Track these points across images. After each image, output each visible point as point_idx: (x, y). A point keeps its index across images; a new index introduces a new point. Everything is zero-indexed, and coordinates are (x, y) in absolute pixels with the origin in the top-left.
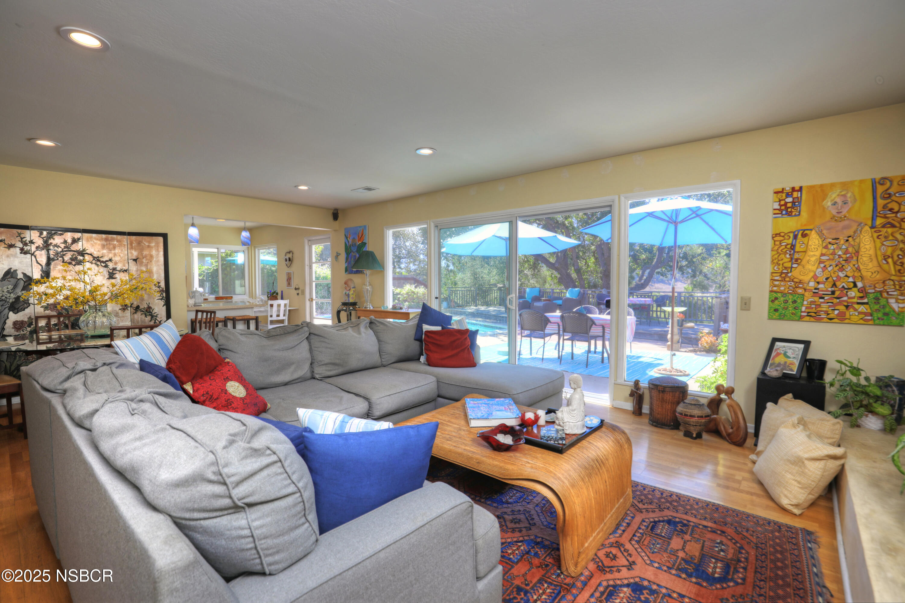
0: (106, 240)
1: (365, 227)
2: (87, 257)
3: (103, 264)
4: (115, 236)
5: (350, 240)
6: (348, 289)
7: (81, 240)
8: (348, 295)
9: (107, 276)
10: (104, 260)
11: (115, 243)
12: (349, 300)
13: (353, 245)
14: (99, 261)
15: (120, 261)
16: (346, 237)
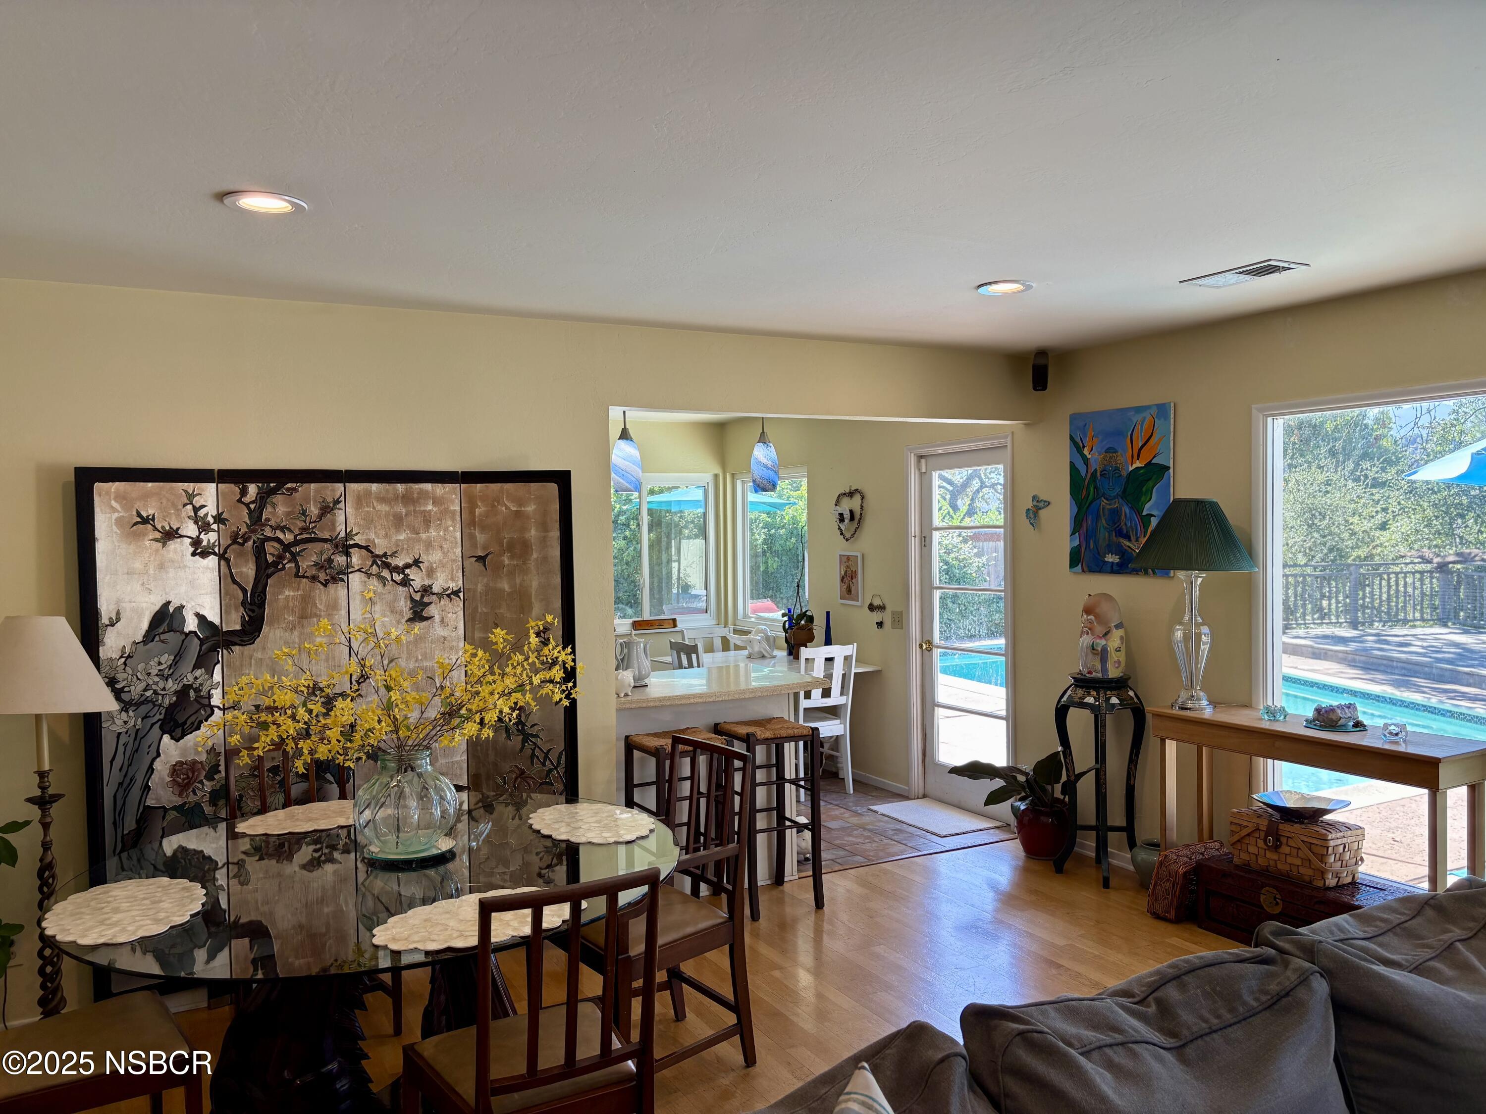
0: (407, 499)
1: (1162, 410)
2: (356, 558)
3: (398, 577)
4: (428, 486)
5: (1094, 456)
6: (1099, 629)
7: (342, 505)
8: (1103, 655)
9: (408, 614)
10: (399, 561)
11: (430, 507)
12: (1104, 670)
13: (1109, 472)
14: (387, 565)
15: (441, 564)
16: (1077, 446)
